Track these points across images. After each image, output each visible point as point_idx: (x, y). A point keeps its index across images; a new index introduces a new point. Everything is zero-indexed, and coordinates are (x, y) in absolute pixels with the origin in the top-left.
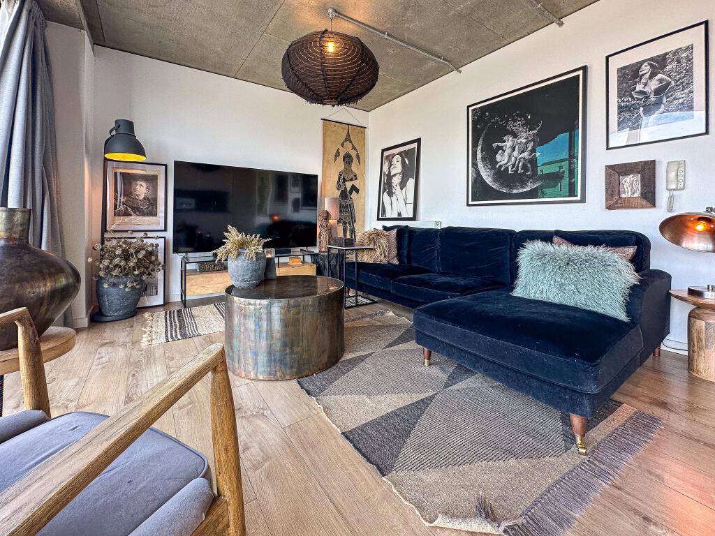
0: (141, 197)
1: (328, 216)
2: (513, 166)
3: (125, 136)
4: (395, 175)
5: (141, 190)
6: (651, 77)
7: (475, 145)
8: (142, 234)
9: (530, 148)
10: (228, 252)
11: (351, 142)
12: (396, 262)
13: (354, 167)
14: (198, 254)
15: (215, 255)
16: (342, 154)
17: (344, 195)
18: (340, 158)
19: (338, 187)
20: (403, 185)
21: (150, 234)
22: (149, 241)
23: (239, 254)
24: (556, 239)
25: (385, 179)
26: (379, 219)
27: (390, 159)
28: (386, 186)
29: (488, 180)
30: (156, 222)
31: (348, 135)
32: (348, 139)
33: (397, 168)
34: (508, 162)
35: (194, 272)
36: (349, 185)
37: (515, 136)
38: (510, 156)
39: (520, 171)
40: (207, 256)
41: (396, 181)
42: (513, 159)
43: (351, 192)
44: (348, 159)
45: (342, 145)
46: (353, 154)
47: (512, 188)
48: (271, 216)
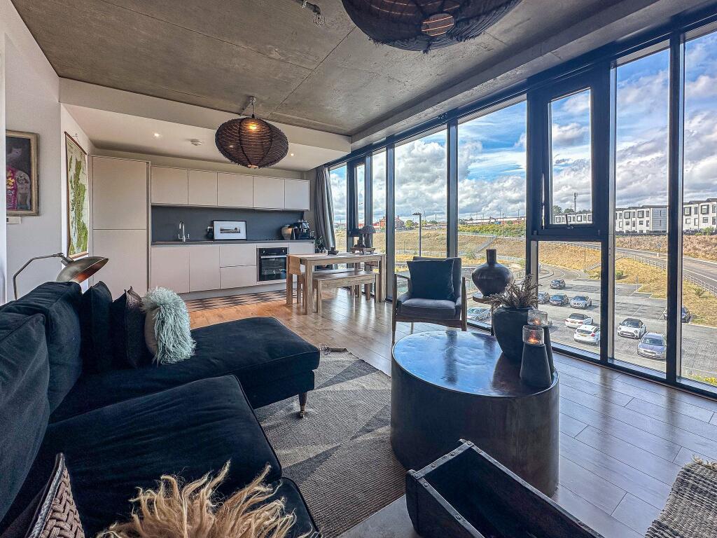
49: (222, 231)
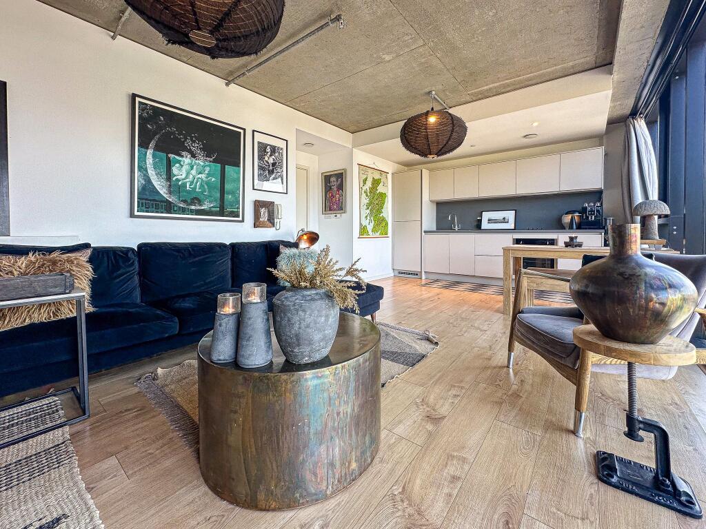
2: (192, 183)
9: (206, 172)
29: (162, 191)
34: (186, 178)
37: (193, 156)
38: (188, 174)
39: (198, 189)
42: (191, 176)
47: (190, 204)
49: (490, 221)
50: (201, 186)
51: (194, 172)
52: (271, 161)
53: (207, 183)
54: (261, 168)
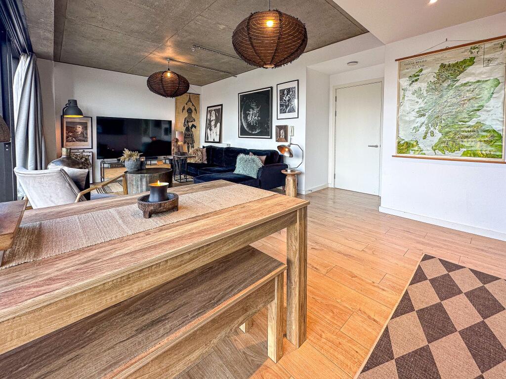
0: (80, 133)
1: (177, 141)
2: (253, 122)
3: (73, 106)
4: (212, 120)
5: (79, 129)
6: (287, 95)
7: (241, 112)
8: (82, 151)
9: (257, 116)
10: (125, 159)
11: (191, 102)
12: (206, 162)
13: (193, 115)
14: (109, 160)
15: (119, 160)
16: (186, 108)
17: (188, 129)
18: (185, 111)
19: (185, 125)
20: (215, 126)
21: (86, 150)
22: (85, 154)
23: (129, 159)
24: (250, 153)
25: (208, 122)
26: (205, 142)
27: (210, 112)
28: (209, 126)
29: (245, 127)
30: (88, 144)
31: (190, 98)
32: (190, 100)
33: (213, 118)
34: (251, 120)
35: (108, 168)
36: (190, 124)
39: (255, 124)
40: (115, 160)
41: (213, 123)
42: (253, 119)
43: (192, 128)
44: (190, 111)
45: (187, 104)
46: (193, 108)
47: (252, 131)
48: (152, 138)
50: (256, 123)
51: (253, 117)
52: (287, 98)
53: (258, 120)
54: (281, 105)
